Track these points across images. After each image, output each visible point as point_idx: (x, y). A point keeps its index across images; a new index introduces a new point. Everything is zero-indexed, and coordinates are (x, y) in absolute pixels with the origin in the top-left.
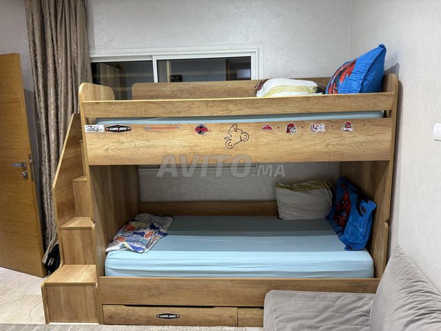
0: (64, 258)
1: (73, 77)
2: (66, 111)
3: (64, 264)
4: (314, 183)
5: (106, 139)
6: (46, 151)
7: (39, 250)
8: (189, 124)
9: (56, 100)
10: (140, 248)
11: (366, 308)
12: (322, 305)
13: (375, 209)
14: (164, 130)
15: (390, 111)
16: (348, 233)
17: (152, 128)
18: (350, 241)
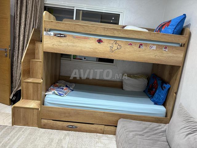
0: (23, 96)
1: (35, 11)
2: (30, 27)
3: (23, 99)
4: (140, 76)
5: (53, 40)
6: (17, 45)
7: (8, 92)
8: (95, 38)
9: (26, 21)
10: (62, 94)
11: (163, 129)
12: (144, 126)
13: (170, 88)
14: (82, 39)
15: (184, 44)
16: (155, 98)
17: (77, 37)
18: (156, 101)
